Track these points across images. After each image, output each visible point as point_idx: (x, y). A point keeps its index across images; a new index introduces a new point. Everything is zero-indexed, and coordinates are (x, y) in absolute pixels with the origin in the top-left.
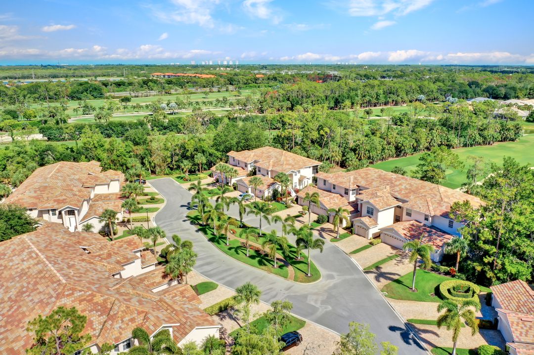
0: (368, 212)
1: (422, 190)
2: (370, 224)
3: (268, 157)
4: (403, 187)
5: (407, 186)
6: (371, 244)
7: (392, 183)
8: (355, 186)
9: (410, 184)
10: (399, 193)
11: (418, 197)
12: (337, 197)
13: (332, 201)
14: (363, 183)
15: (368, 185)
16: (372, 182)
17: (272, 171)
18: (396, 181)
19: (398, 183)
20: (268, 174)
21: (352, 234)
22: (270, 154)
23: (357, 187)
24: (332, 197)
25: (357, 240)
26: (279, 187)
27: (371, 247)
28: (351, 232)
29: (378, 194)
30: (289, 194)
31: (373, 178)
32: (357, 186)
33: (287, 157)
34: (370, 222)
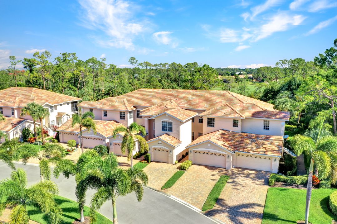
0: (164, 129)
1: (213, 98)
2: (173, 142)
3: (13, 96)
4: (190, 98)
5: (194, 97)
6: (182, 169)
7: (175, 98)
8: (132, 107)
9: (196, 95)
10: (188, 105)
11: (214, 104)
12: (112, 124)
13: (107, 128)
14: (140, 103)
15: (148, 103)
16: (151, 100)
17: (18, 109)
18: (178, 95)
19: (181, 96)
20: (13, 113)
21: (148, 162)
22: (15, 93)
23: (135, 109)
24: (106, 123)
25: (160, 168)
26: (30, 125)
27: (184, 173)
28: (147, 160)
29: (168, 107)
30: (46, 133)
31: (150, 96)
32: (134, 107)
33: (38, 93)
34: (172, 140)
